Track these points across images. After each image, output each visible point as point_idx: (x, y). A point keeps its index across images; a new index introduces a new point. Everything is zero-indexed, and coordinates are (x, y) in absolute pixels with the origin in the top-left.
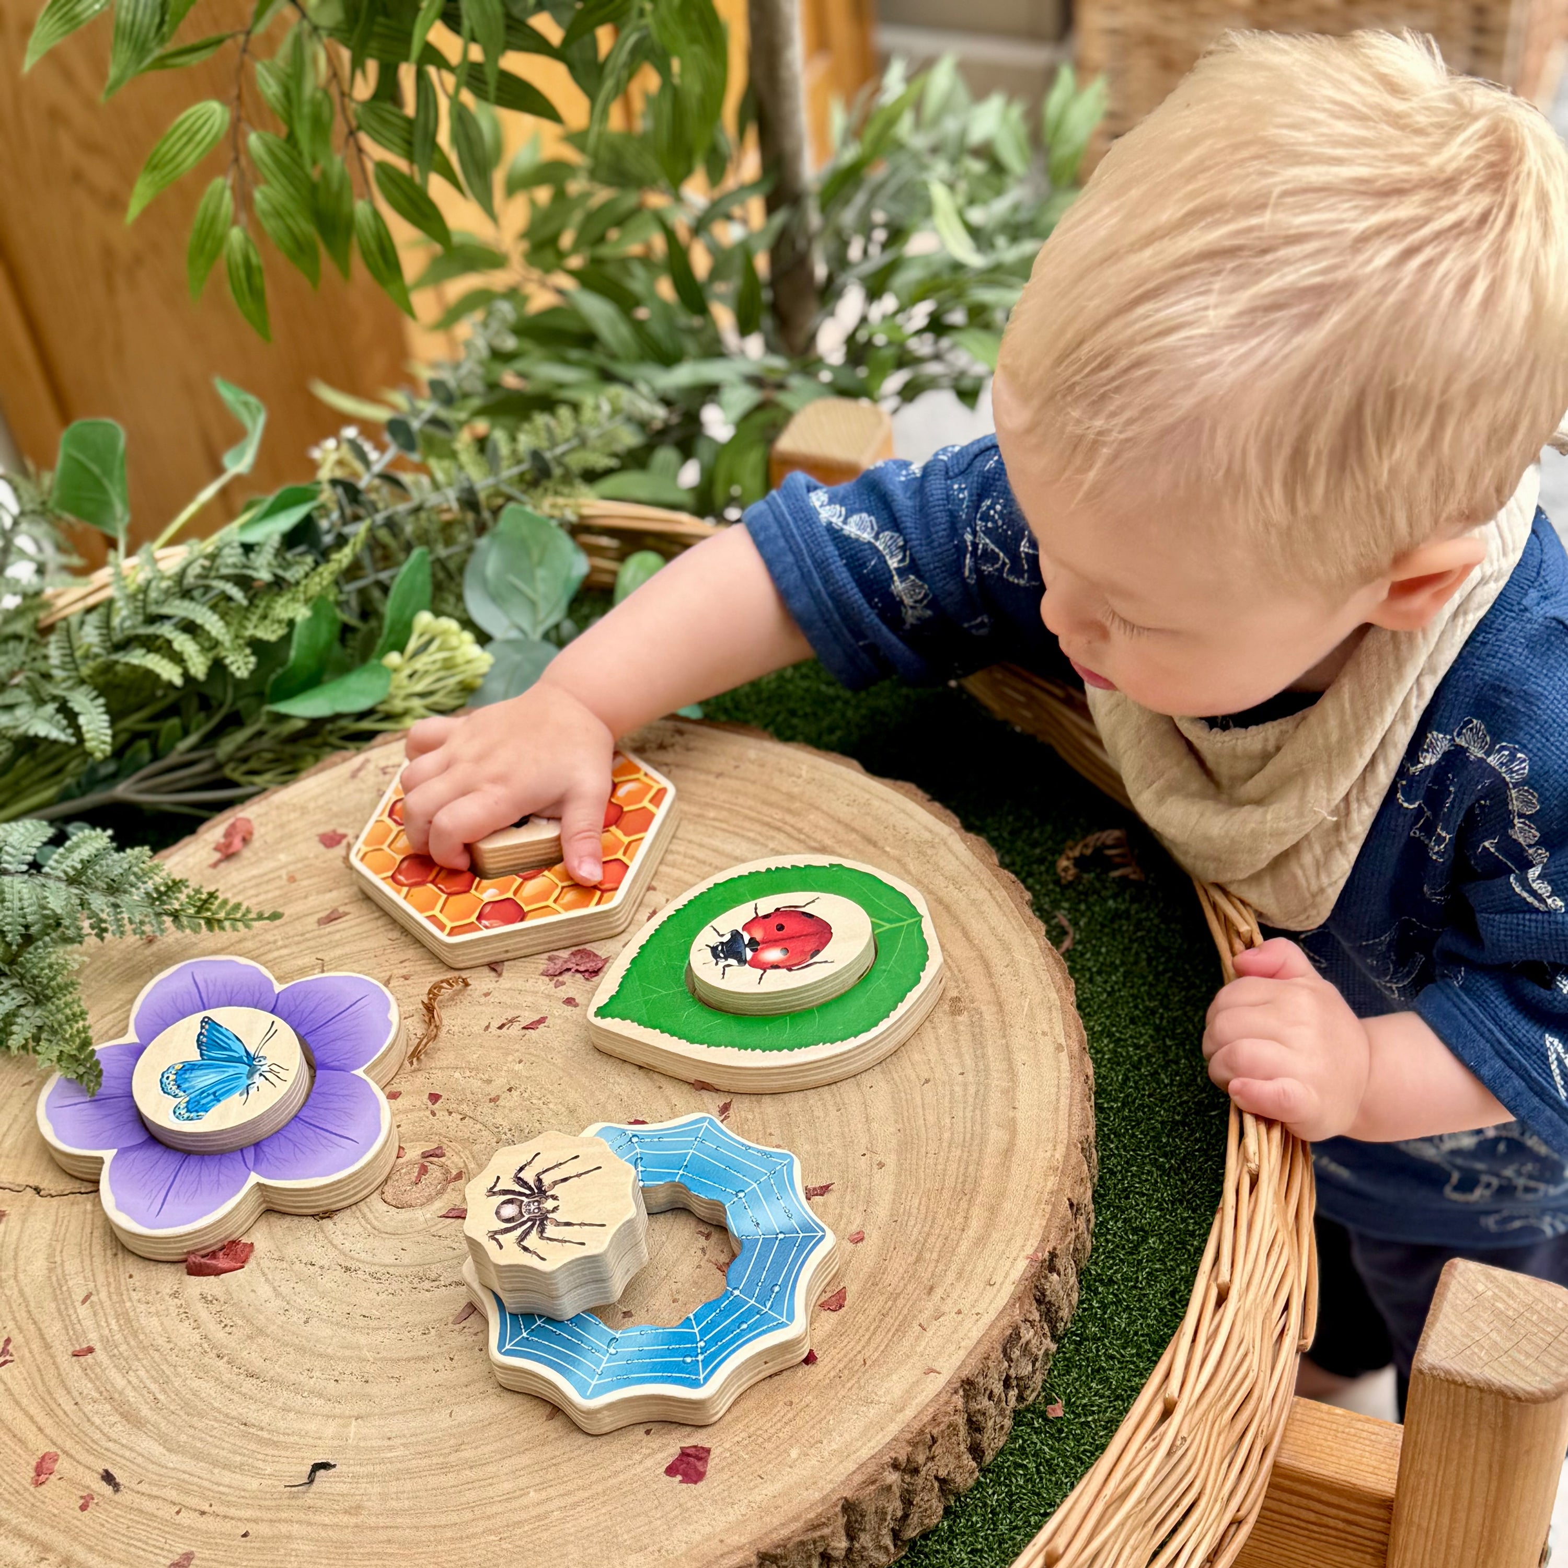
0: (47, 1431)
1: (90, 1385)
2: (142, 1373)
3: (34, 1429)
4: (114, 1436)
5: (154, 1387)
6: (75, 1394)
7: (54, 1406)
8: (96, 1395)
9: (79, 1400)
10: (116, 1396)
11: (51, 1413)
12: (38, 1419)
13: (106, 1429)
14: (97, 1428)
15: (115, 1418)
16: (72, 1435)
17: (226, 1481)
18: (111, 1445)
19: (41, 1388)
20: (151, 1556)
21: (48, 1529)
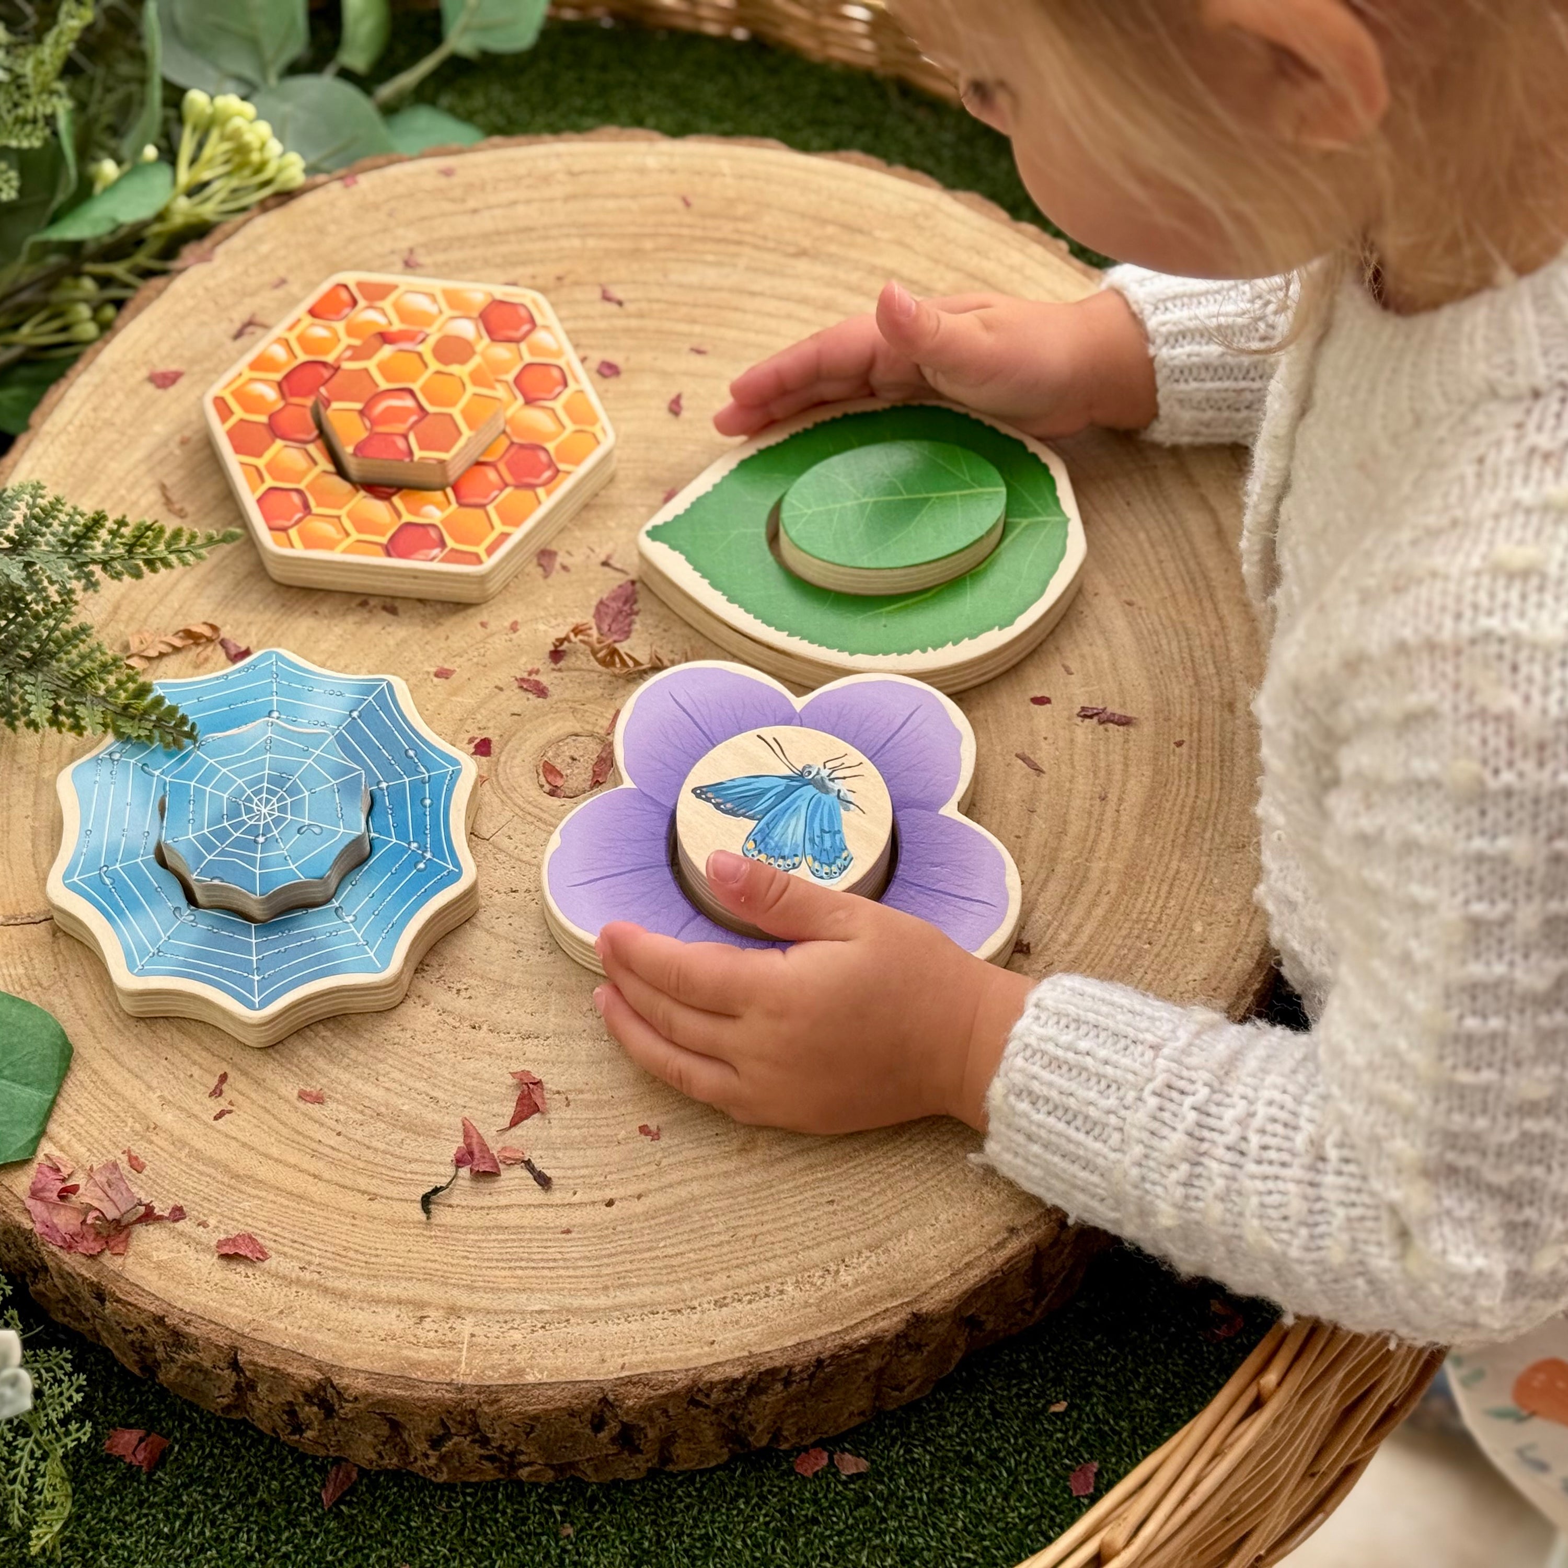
0: (326, 1176)
1: (341, 1108)
2: (396, 1075)
3: (311, 1179)
4: (410, 1155)
5: (420, 1085)
6: (332, 1123)
7: (315, 1145)
8: (359, 1117)
9: (339, 1128)
10: (383, 1109)
11: (314, 1154)
12: (305, 1166)
13: (398, 1151)
14: (385, 1152)
15: (399, 1135)
16: (358, 1171)
17: (578, 1161)
18: (414, 1167)
19: (284, 1131)
20: (546, 1272)
21: (404, 1284)
